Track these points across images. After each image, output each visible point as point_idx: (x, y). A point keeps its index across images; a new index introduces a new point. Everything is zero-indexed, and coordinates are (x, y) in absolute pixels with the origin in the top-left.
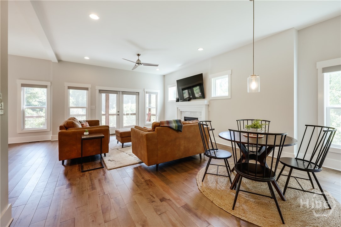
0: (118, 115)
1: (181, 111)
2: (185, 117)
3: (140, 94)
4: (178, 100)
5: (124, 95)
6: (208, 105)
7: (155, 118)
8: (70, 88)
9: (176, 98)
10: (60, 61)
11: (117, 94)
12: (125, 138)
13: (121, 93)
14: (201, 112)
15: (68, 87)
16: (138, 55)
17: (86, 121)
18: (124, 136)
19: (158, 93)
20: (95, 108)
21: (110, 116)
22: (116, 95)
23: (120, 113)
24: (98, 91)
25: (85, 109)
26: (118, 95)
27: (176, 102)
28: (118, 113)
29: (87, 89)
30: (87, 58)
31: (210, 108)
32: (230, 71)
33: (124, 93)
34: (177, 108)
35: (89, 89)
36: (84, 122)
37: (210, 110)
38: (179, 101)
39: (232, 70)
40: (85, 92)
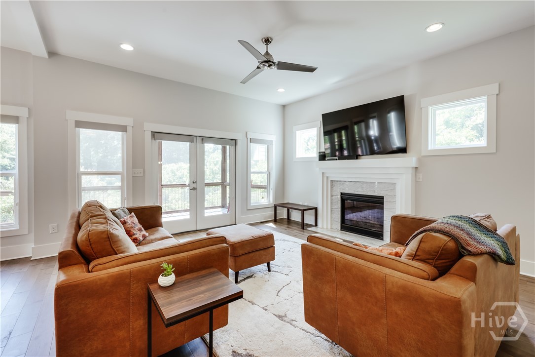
0: (194, 189)
1: (332, 181)
2: (342, 194)
3: (239, 142)
4: (323, 157)
5: (205, 144)
6: (416, 168)
7: (266, 194)
8: (80, 124)
9: (319, 153)
10: (52, 54)
11: (192, 142)
12: (243, 256)
13: (199, 139)
14: (395, 183)
15: (76, 121)
16: (267, 41)
17: (130, 210)
18: (241, 252)
19: (273, 141)
20: (142, 175)
21: (164, 190)
22: (188, 144)
23: (198, 186)
24: (148, 135)
25: (119, 177)
26: (194, 144)
27: (320, 160)
28: (194, 185)
29: (123, 129)
30: (127, 47)
31: (420, 175)
32: (497, 85)
33: (204, 139)
34: (323, 173)
35: (129, 129)
36: (124, 212)
37: (421, 180)
38: (326, 159)
39: (499, 85)
40: (118, 135)
